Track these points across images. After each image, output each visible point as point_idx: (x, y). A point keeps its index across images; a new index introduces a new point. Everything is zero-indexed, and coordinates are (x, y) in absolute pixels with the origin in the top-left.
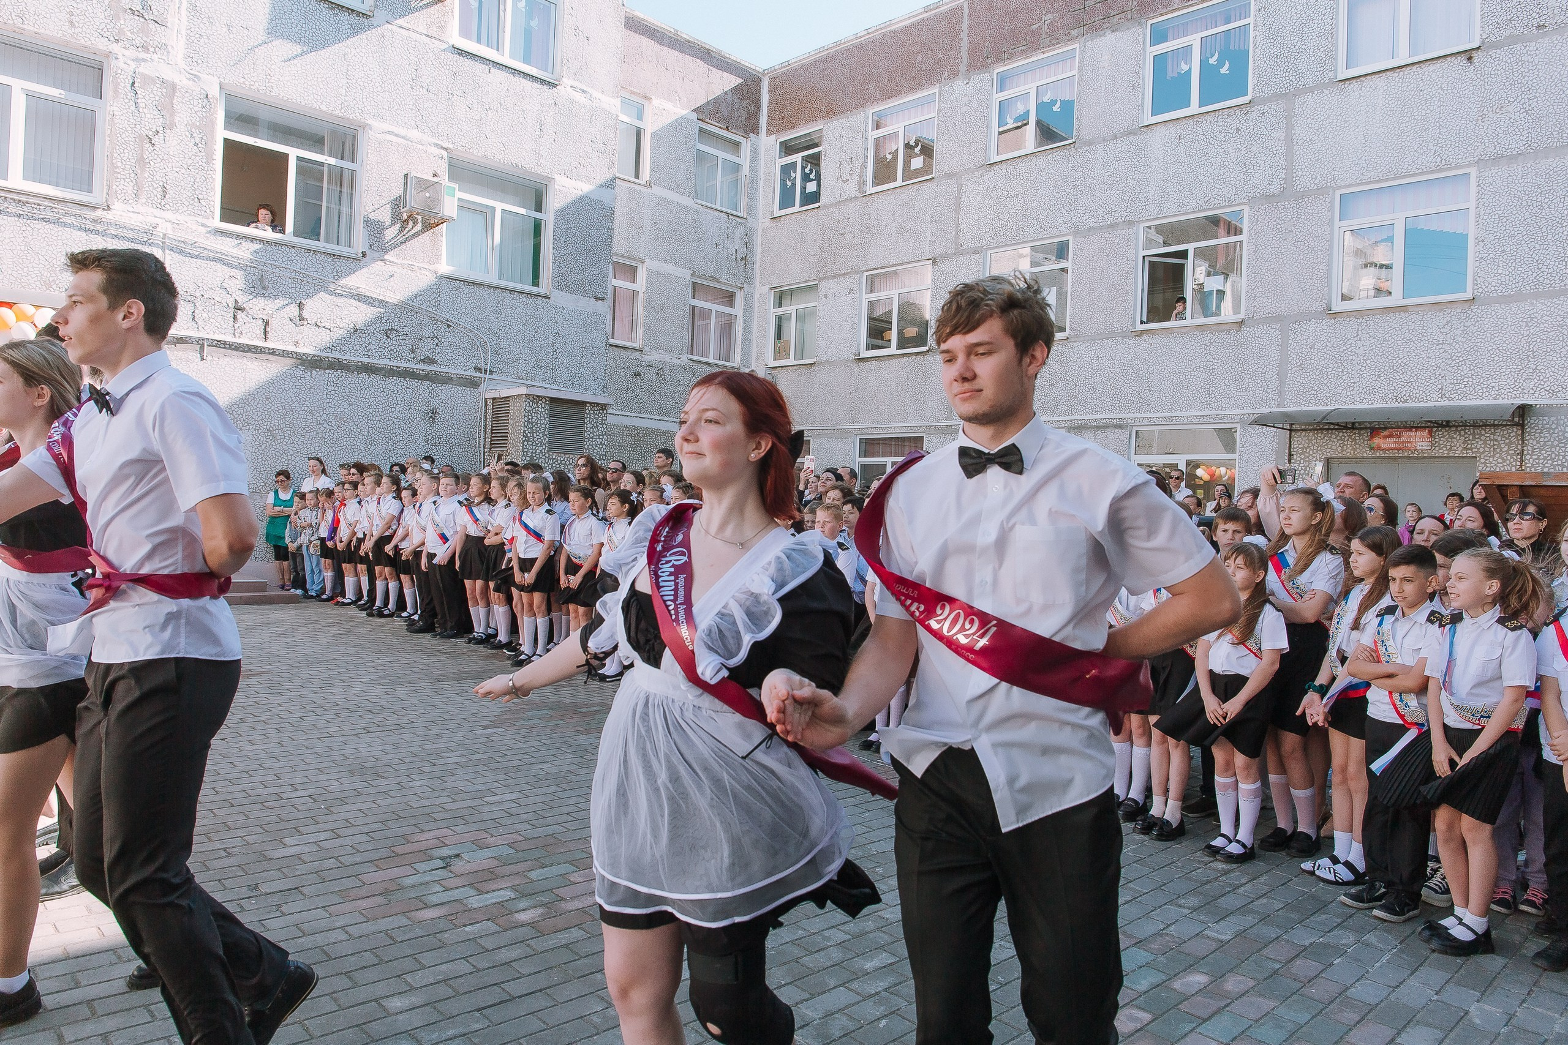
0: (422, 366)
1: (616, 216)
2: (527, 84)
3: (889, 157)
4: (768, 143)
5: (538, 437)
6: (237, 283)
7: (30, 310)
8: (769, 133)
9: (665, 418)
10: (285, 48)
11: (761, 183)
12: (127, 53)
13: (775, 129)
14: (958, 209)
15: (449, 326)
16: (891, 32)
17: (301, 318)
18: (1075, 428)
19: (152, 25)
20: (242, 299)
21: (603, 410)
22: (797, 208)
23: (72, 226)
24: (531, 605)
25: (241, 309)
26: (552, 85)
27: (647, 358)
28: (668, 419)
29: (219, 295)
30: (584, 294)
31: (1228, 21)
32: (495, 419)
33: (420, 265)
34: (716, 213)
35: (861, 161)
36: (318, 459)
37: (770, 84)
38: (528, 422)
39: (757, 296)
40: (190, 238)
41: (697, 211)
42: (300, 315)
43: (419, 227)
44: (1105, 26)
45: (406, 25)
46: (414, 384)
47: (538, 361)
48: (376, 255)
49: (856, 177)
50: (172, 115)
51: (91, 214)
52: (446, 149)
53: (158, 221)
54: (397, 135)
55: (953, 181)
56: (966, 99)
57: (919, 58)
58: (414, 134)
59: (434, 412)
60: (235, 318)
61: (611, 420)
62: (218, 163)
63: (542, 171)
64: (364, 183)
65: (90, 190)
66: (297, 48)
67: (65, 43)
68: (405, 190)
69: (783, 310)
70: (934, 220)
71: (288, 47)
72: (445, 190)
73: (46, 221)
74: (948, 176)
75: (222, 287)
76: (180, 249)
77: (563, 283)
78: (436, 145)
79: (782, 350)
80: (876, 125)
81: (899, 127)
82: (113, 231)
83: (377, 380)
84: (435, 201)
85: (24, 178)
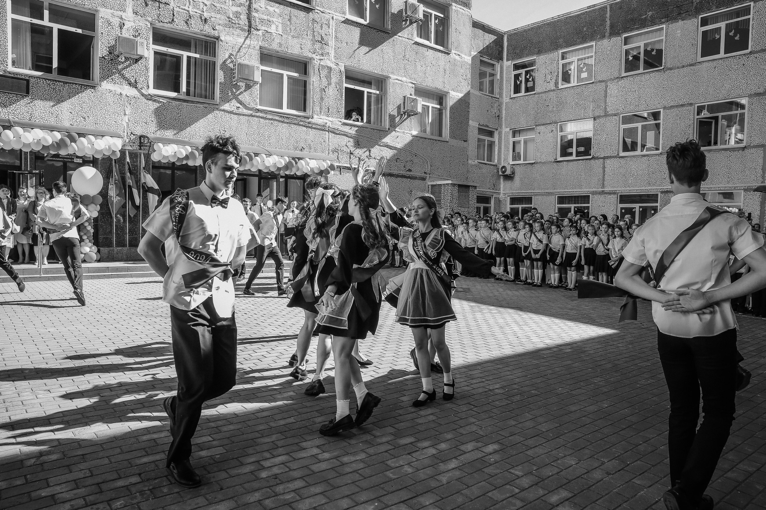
0: (408, 173)
1: (470, 106)
2: (440, 54)
3: (569, 72)
4: (508, 64)
5: (454, 201)
6: (351, 143)
8: (508, 60)
11: (505, 82)
12: (317, 57)
13: (511, 58)
14: (606, 96)
15: (416, 156)
16: (570, 17)
18: (664, 192)
19: (324, 45)
20: (352, 149)
21: (475, 188)
22: (523, 93)
23: (302, 125)
25: (352, 154)
26: (448, 54)
29: (345, 149)
30: (460, 139)
31: (738, 17)
33: (407, 132)
34: (487, 97)
35: (556, 74)
37: (508, 38)
38: (451, 194)
39: (503, 133)
40: (336, 127)
41: (481, 97)
42: (370, 155)
43: (406, 117)
44: (678, 18)
45: (401, 35)
46: (405, 180)
47: (444, 168)
48: (393, 129)
49: (554, 81)
50: (330, 80)
51: (307, 121)
52: (414, 84)
53: (327, 121)
54: (399, 80)
55: (603, 84)
56: (609, 48)
57: (585, 29)
58: (404, 79)
59: (411, 190)
60: (350, 158)
62: (344, 97)
63: (445, 90)
64: (388, 100)
65: (305, 110)
66: (367, 49)
67: (299, 56)
68: (404, 103)
69: (516, 139)
70: (594, 101)
71: (365, 49)
72: (419, 102)
73: (295, 124)
74: (600, 82)
75: (346, 146)
76: (334, 132)
77: (453, 135)
78: (411, 83)
79: (516, 157)
80: (563, 58)
81: (575, 59)
82: (314, 126)
83: (393, 179)
84: (415, 106)
85: (288, 108)
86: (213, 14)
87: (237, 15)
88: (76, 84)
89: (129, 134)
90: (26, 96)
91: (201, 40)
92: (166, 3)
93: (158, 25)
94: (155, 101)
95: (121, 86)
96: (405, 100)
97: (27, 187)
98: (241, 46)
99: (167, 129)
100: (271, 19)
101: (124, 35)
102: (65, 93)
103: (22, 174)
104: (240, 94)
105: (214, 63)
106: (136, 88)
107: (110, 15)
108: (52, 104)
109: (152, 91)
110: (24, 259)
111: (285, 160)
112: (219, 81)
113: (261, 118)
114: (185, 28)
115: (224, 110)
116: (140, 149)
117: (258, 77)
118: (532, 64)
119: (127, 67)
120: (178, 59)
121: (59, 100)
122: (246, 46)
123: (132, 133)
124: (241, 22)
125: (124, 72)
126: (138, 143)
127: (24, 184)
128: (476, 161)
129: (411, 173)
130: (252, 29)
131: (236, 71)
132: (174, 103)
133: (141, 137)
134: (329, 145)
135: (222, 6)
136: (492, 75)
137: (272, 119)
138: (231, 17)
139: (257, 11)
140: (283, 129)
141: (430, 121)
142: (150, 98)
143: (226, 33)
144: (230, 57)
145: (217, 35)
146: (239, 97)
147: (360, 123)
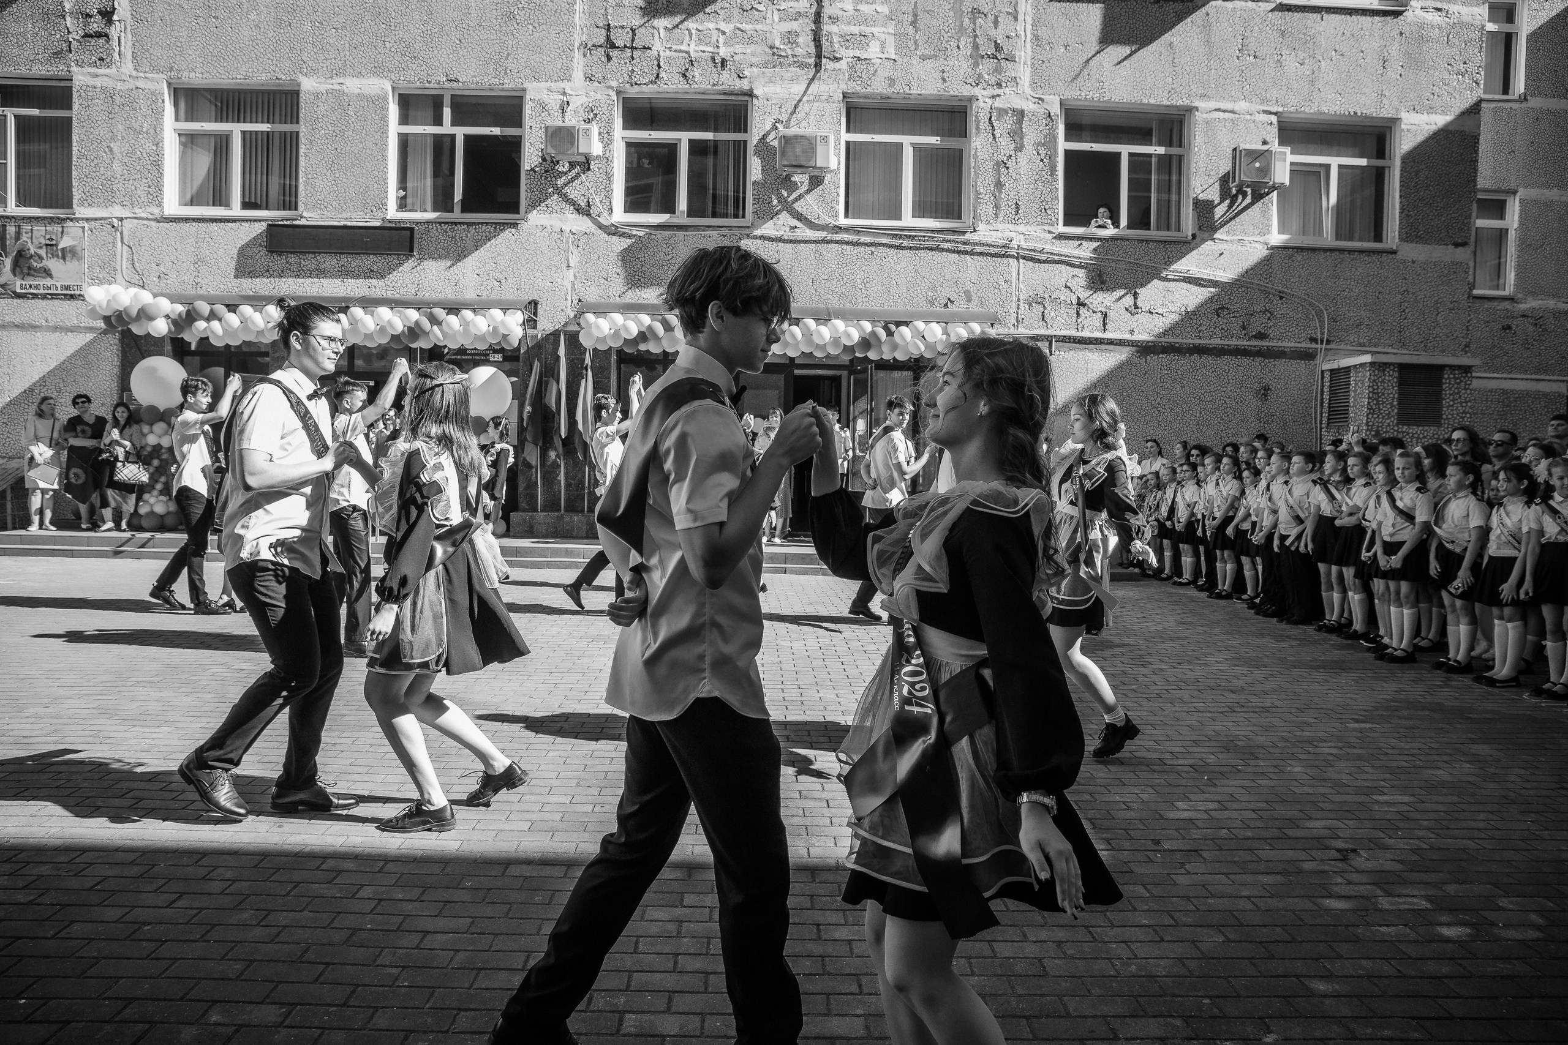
0: (1254, 342)
2: (1366, 20)
5: (1385, 409)
6: (1080, 279)
7: (920, 325)
9: (1547, 377)
10: (1118, 51)
12: (985, 93)
15: (1281, 298)
17: (1136, 307)
19: (1003, 63)
20: (1084, 295)
21: (1466, 373)
23: (948, 250)
24: (1398, 593)
25: (1084, 305)
26: (1397, 14)
27: (1523, 306)
28: (1551, 378)
29: (1064, 294)
30: (1440, 241)
32: (1333, 392)
33: (1250, 239)
36: (1154, 441)
38: (1373, 393)
40: (1039, 246)
42: (1135, 304)
43: (1248, 200)
46: (1246, 361)
47: (1383, 324)
48: (1206, 235)
50: (1022, 138)
51: (961, 238)
52: (1275, 114)
53: (1013, 235)
54: (1224, 111)
58: (1242, 106)
59: (1266, 389)
60: (1078, 314)
61: (1476, 384)
62: (1061, 173)
63: (1387, 113)
64: (1194, 166)
65: (960, 217)
66: (1123, 51)
67: (940, 97)
68: (1234, 165)
72: (1282, 157)
73: (931, 249)
75: (1067, 287)
76: (1032, 258)
77: (1411, 233)
78: (1265, 112)
82: (978, 249)
83: (1209, 360)
84: (1266, 171)
85: (913, 216)
86: (739, 48)
87: (790, 38)
88: (487, 224)
89: (575, 302)
90: (410, 256)
92: (644, 48)
93: (633, 92)
94: (623, 235)
95: (562, 216)
98: (800, 101)
99: (645, 286)
100: (868, 30)
101: (568, 123)
102: (469, 242)
104: (796, 200)
105: (746, 144)
106: (589, 215)
107: (546, 92)
108: (449, 263)
109: (620, 217)
111: (862, 329)
112: (753, 179)
113: (848, 243)
114: (682, 86)
115: (763, 239)
119: (572, 180)
120: (672, 148)
121: (460, 256)
122: (812, 97)
123: (580, 300)
124: (799, 51)
125: (567, 190)
129: (1265, 343)
130: (824, 60)
132: (661, 234)
134: (1019, 289)
135: (759, 27)
137: (872, 244)
138: (777, 43)
139: (834, 19)
140: (901, 262)
141: (1333, 198)
142: (614, 230)
143: (766, 79)
144: (774, 128)
145: (746, 87)
146: (796, 206)
147: (1111, 231)
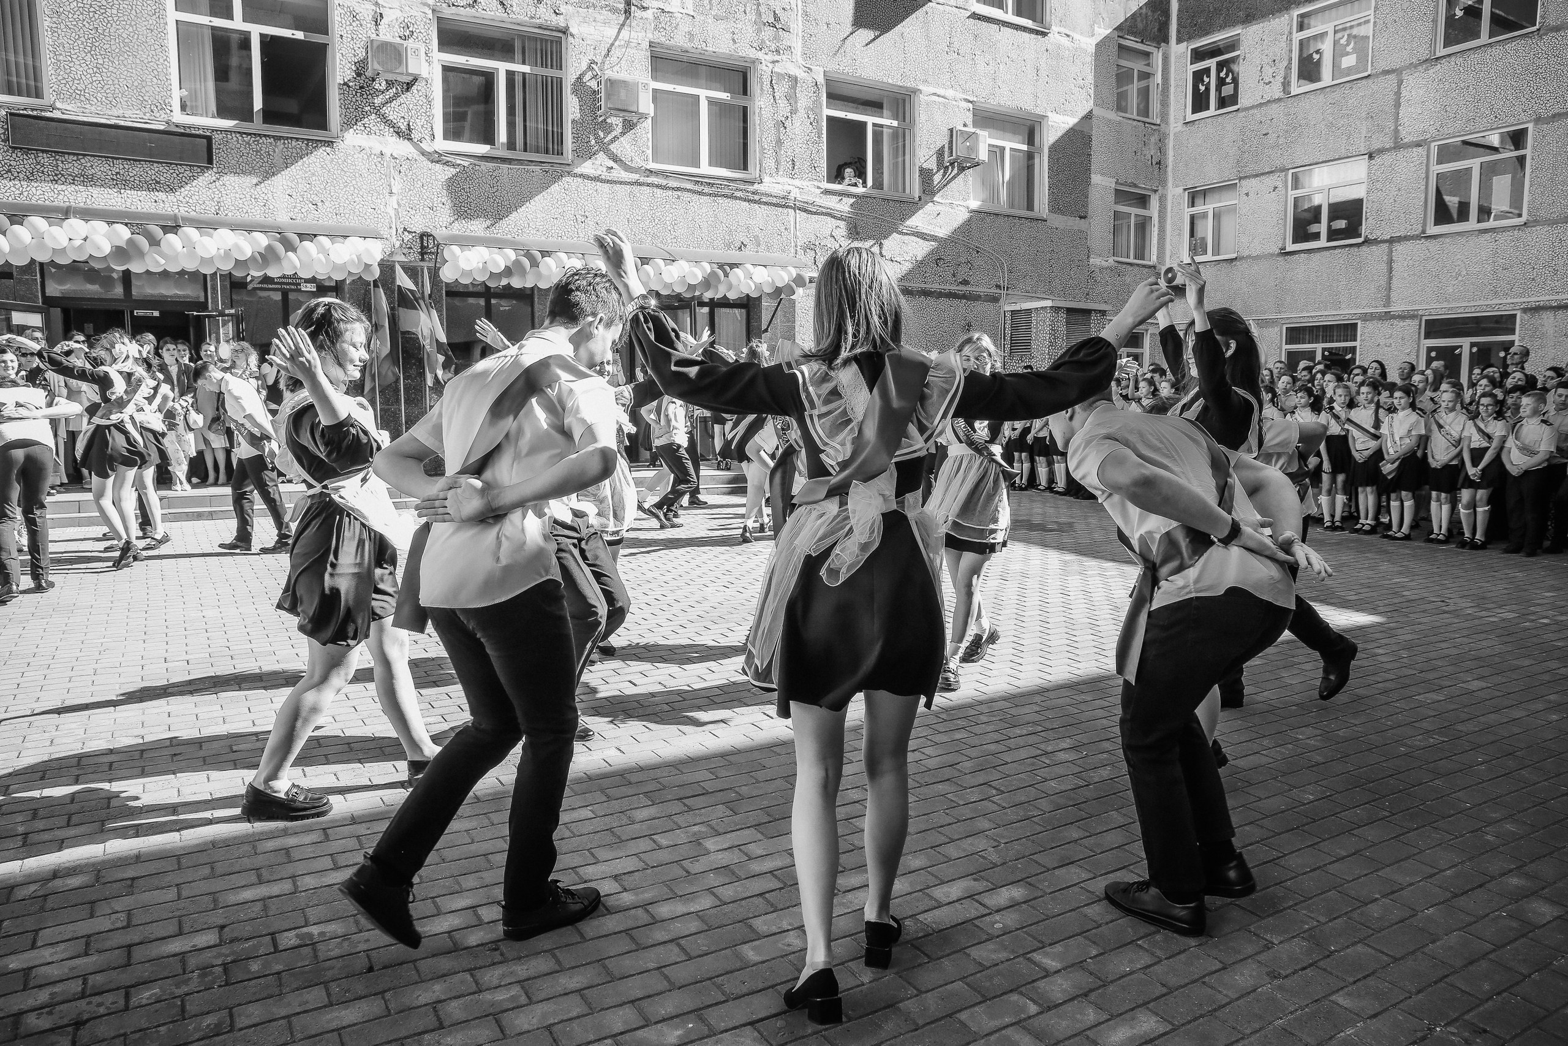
0: (961, 288)
1: (1094, 143)
2: (1026, 35)
3: (1316, 57)
4: (1179, 51)
6: (841, 230)
8: (1179, 41)
11: (1172, 90)
12: (767, 57)
13: (1186, 37)
14: (1397, 105)
15: (977, 252)
18: (1531, 309)
19: (781, 32)
22: (1212, 111)
23: (740, 199)
26: (1044, 34)
30: (1072, 214)
32: (1014, 328)
33: (958, 203)
34: (1135, 123)
35: (1285, 63)
38: (1052, 329)
39: (1170, 197)
40: (810, 199)
41: (1120, 123)
43: (956, 171)
46: (956, 302)
48: (928, 198)
49: (1280, 79)
50: (796, 102)
51: (751, 188)
52: (972, 102)
53: (791, 188)
54: (939, 96)
55: (1393, 76)
58: (950, 93)
62: (824, 136)
63: (1039, 111)
64: (918, 139)
65: (745, 168)
66: (869, 34)
67: (730, 56)
68: (951, 142)
69: (1199, 209)
70: (1370, 117)
71: (866, 34)
72: (981, 139)
73: (726, 196)
74: (1386, 72)
75: (831, 238)
76: (806, 208)
77: (1056, 207)
78: (965, 100)
79: (1199, 245)
80: (1301, 27)
81: (1329, 28)
82: (764, 199)
83: (931, 301)
84: (973, 149)
85: (710, 165)
88: (297, 139)
89: (400, 231)
90: (207, 168)
91: (534, 39)
93: (448, 12)
94: (446, 163)
95: (381, 138)
96: (951, 136)
97: (218, 341)
98: (612, 45)
99: (472, 217)
101: (382, 36)
102: (277, 158)
103: (209, 317)
104: (612, 141)
105: (560, 81)
106: (410, 139)
108: (255, 180)
109: (442, 145)
110: (217, 479)
111: (703, 269)
112: (571, 117)
113: (658, 186)
114: (500, 13)
115: (581, 176)
116: (423, 260)
117: (646, 105)
118: (1232, 45)
119: (391, 100)
120: (489, 77)
121: (267, 173)
122: (623, 43)
123: (405, 229)
125: (385, 110)
126: (417, 248)
127: (213, 336)
128: (1111, 260)
129: (967, 288)
130: (633, 8)
131: (603, 95)
132: (485, 166)
133: (423, 236)
134: (795, 236)
136: (1145, 76)
137: (678, 189)
140: (702, 207)
141: (1007, 177)
142: (437, 158)
143: (581, 19)
144: (590, 68)
145: (563, 25)
146: (613, 147)
147: (860, 190)
